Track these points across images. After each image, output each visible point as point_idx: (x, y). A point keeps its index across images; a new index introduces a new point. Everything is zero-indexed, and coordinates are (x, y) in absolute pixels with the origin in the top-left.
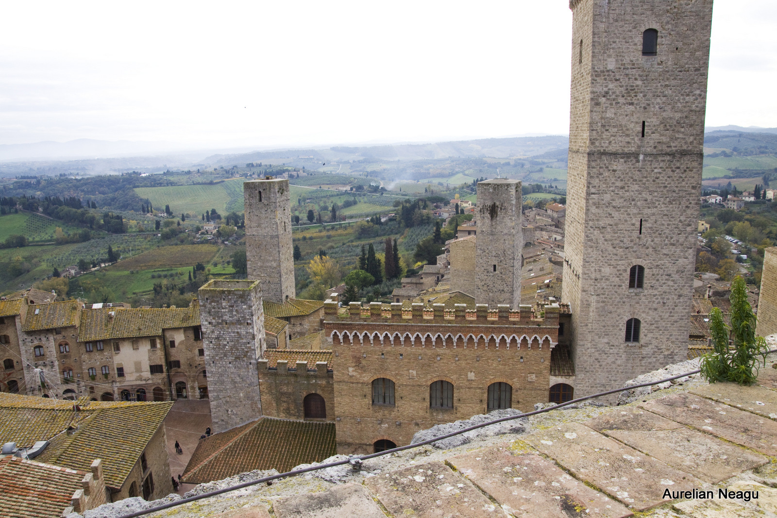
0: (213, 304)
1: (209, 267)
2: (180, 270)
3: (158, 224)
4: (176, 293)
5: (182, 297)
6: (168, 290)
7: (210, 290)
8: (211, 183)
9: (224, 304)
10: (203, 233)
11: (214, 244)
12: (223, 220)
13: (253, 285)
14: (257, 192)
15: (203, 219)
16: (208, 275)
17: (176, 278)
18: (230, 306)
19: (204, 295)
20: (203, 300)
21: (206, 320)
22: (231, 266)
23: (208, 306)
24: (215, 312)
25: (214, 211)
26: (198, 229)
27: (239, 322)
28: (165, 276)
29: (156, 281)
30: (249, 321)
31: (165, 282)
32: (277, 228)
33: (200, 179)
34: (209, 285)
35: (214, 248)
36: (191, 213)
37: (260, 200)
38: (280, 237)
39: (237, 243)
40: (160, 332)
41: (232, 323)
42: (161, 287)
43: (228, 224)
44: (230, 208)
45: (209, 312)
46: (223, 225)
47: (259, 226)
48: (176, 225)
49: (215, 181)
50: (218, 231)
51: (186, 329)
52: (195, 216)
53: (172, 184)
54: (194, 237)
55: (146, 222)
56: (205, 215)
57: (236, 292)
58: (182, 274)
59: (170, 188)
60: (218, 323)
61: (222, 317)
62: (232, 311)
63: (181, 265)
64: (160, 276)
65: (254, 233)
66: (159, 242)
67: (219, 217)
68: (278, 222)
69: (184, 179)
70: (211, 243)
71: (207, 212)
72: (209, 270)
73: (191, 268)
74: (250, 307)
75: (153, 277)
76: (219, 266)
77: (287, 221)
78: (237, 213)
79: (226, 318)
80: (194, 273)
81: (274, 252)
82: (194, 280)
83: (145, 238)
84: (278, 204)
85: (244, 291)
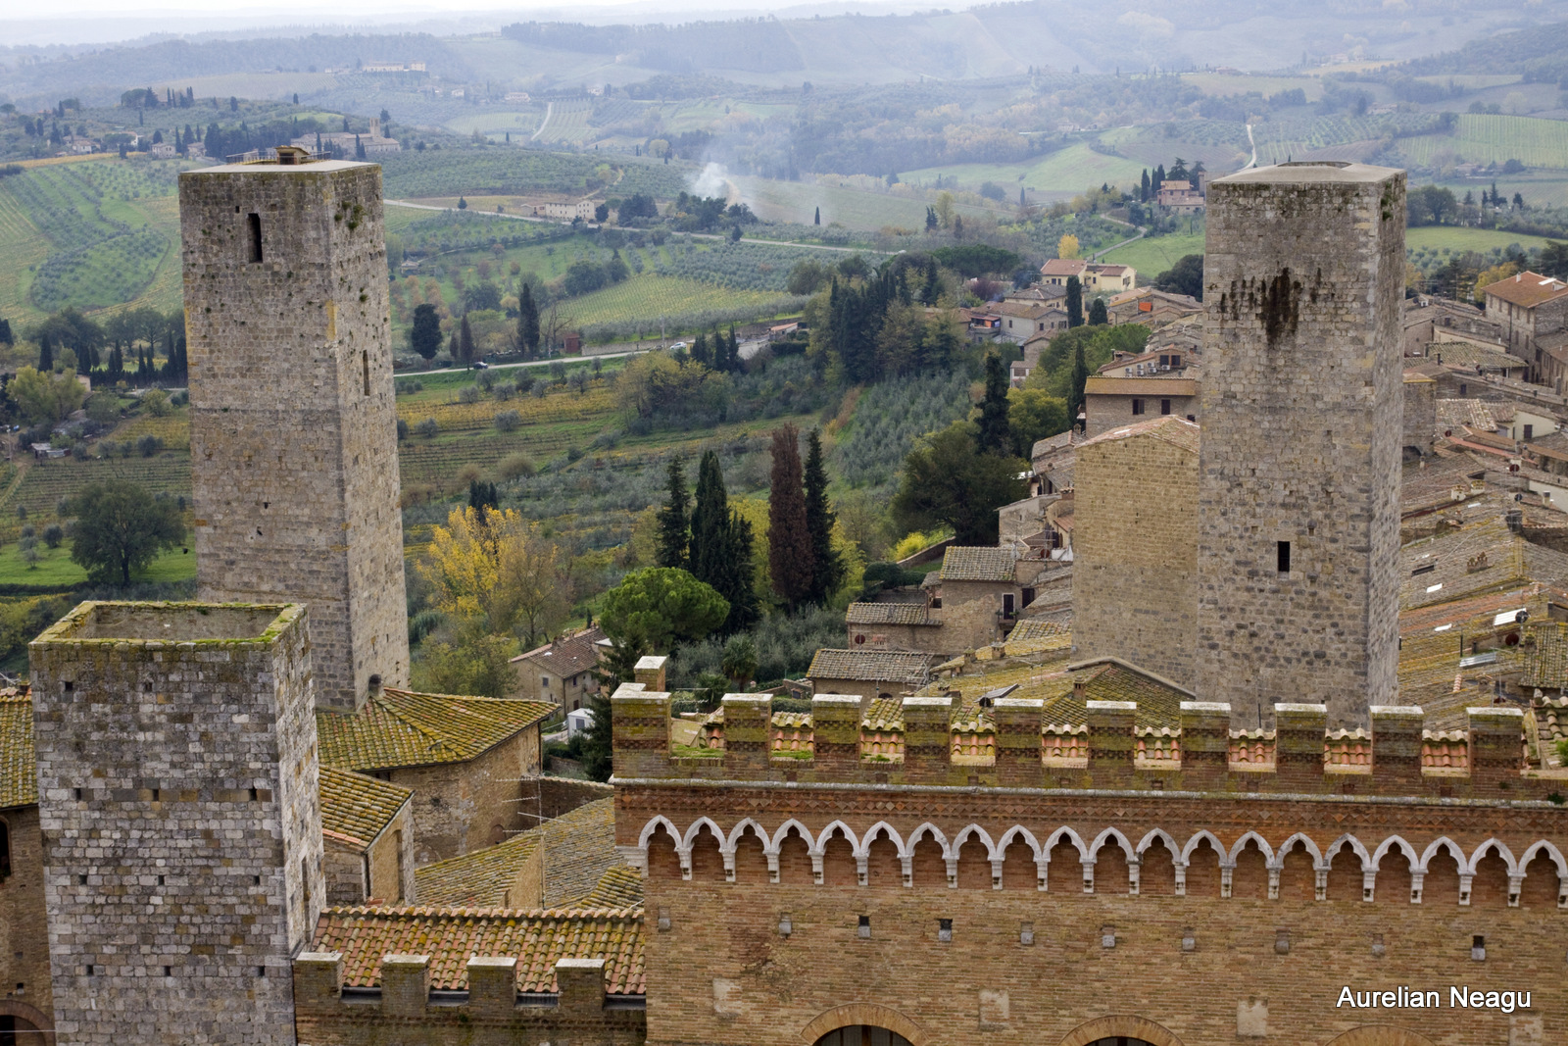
0: (97, 708)
7: (84, 648)
9: (146, 709)
12: (24, 347)
13: (276, 626)
14: (241, 217)
18: (176, 718)
19: (55, 668)
20: (47, 690)
21: (64, 782)
22: (65, 551)
23: (74, 716)
24: (105, 744)
27: (214, 787)
30: (260, 784)
32: (332, 381)
34: (76, 624)
37: (257, 255)
38: (347, 417)
39: (93, 450)
41: (183, 793)
44: (51, 293)
45: (78, 746)
46: (24, 371)
47: (250, 368)
57: (204, 656)
60: (120, 795)
61: (137, 764)
62: (184, 739)
65: (229, 401)
68: (339, 352)
74: (267, 720)
76: (11, 553)
77: (373, 348)
79: (156, 768)
81: (319, 485)
84: (336, 274)
85: (240, 650)
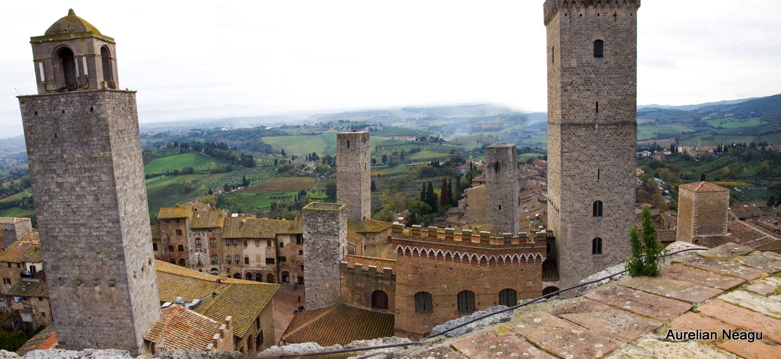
0: (312, 219)
1: (309, 193)
2: (289, 194)
3: (276, 162)
4: (286, 210)
5: (289, 213)
6: (280, 207)
7: (310, 210)
8: (313, 134)
9: (319, 220)
10: (306, 169)
11: (313, 177)
12: (320, 160)
13: (341, 208)
14: (346, 140)
15: (307, 159)
16: (309, 199)
17: (286, 200)
18: (323, 222)
19: (306, 212)
20: (305, 216)
21: (306, 230)
22: (324, 193)
23: (308, 220)
24: (313, 225)
25: (314, 154)
26: (303, 166)
27: (329, 233)
28: (279, 198)
29: (273, 201)
30: (336, 233)
31: (279, 202)
32: (360, 167)
33: (306, 131)
34: (310, 206)
35: (313, 180)
36: (299, 155)
37: (348, 147)
38: (362, 174)
39: (330, 177)
40: (274, 236)
41: (324, 234)
42: (276, 205)
43: (324, 163)
44: (326, 152)
45: (309, 225)
46: (320, 164)
47: (347, 165)
48: (288, 163)
49: (316, 133)
50: (317, 168)
51: (291, 235)
52: (301, 157)
53: (286, 134)
54: (300, 172)
55: (268, 160)
56: (308, 156)
57: (329, 212)
58: (290, 197)
59: (285, 137)
60: (315, 233)
61: (317, 228)
62: (325, 225)
63: (291, 191)
64: (275, 198)
65: (343, 170)
66: (276, 174)
67: (318, 158)
68: (361, 163)
69: (295, 131)
70: (311, 176)
71: (310, 155)
72: (309, 195)
73: (297, 193)
74: (338, 223)
75: (271, 198)
76: (316, 193)
77: (367, 162)
78: (331, 156)
79: (320, 230)
80: (299, 197)
81: (357, 185)
82: (298, 202)
83: (267, 171)
84: (361, 150)
85: (334, 211)
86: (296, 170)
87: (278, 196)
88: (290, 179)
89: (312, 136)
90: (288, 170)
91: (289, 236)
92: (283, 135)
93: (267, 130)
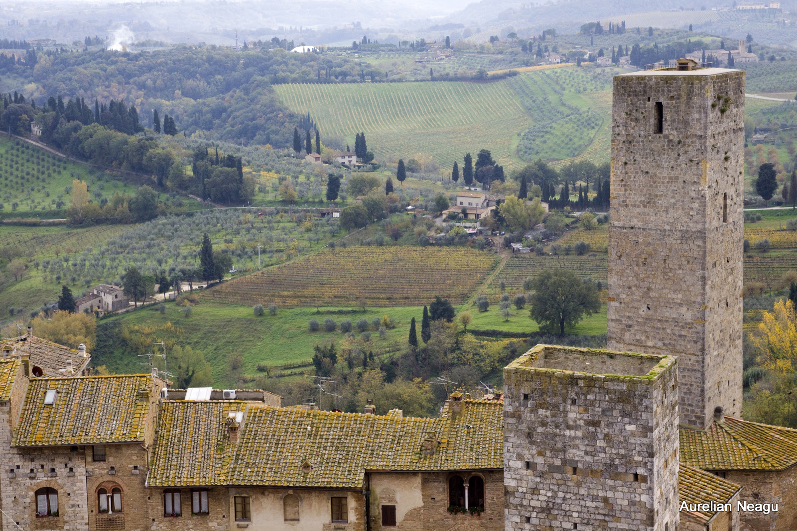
0: (541, 412)
1: (465, 311)
2: (386, 313)
3: (334, 184)
4: (374, 376)
5: (388, 387)
6: (351, 365)
8: (481, 78)
9: (572, 415)
10: (453, 217)
11: (482, 247)
12: (509, 183)
13: (657, 369)
14: (651, 104)
15: (455, 176)
16: (463, 332)
17: (375, 335)
18: (590, 423)
19: (518, 384)
20: (513, 398)
21: (520, 457)
22: (527, 311)
23: (528, 416)
24: (545, 435)
25: (485, 157)
26: (441, 204)
27: (611, 470)
28: (346, 328)
29: (322, 340)
30: (641, 471)
31: (344, 344)
32: (702, 212)
33: (450, 66)
34: (532, 358)
35: (480, 260)
36: (422, 158)
37: (660, 129)
38: (710, 236)
39: (547, 249)
40: (359, 480)
41: (592, 472)
42: (333, 357)
43: (523, 194)
44: (528, 150)
45: (529, 435)
46: (510, 198)
47: (650, 202)
48: (382, 189)
49: (490, 73)
50: (495, 213)
51: (428, 477)
52: (433, 169)
53: (373, 76)
54: (430, 227)
55: (302, 178)
56: (461, 165)
57: (610, 385)
58: (389, 326)
59: (369, 88)
60: (553, 469)
61: (564, 450)
62: (594, 437)
63: (391, 301)
64: (331, 328)
65: (635, 222)
66: (333, 234)
67: (498, 173)
68: (708, 193)
69: (407, 63)
70: (473, 244)
71: (468, 159)
72: (465, 321)
73: (417, 312)
74: (647, 430)
75: (314, 328)
76: (494, 311)
77: (731, 191)
78: (550, 165)
79: (575, 454)
80: (425, 325)
81: (689, 279)
82: (422, 344)
83: (299, 222)
84: (710, 142)
85: (632, 383)
86: (415, 221)
87: (344, 319)
88: (388, 253)
89: (476, 86)
90: (381, 217)
91: (418, 480)
92: (362, 77)
93: (296, 57)
